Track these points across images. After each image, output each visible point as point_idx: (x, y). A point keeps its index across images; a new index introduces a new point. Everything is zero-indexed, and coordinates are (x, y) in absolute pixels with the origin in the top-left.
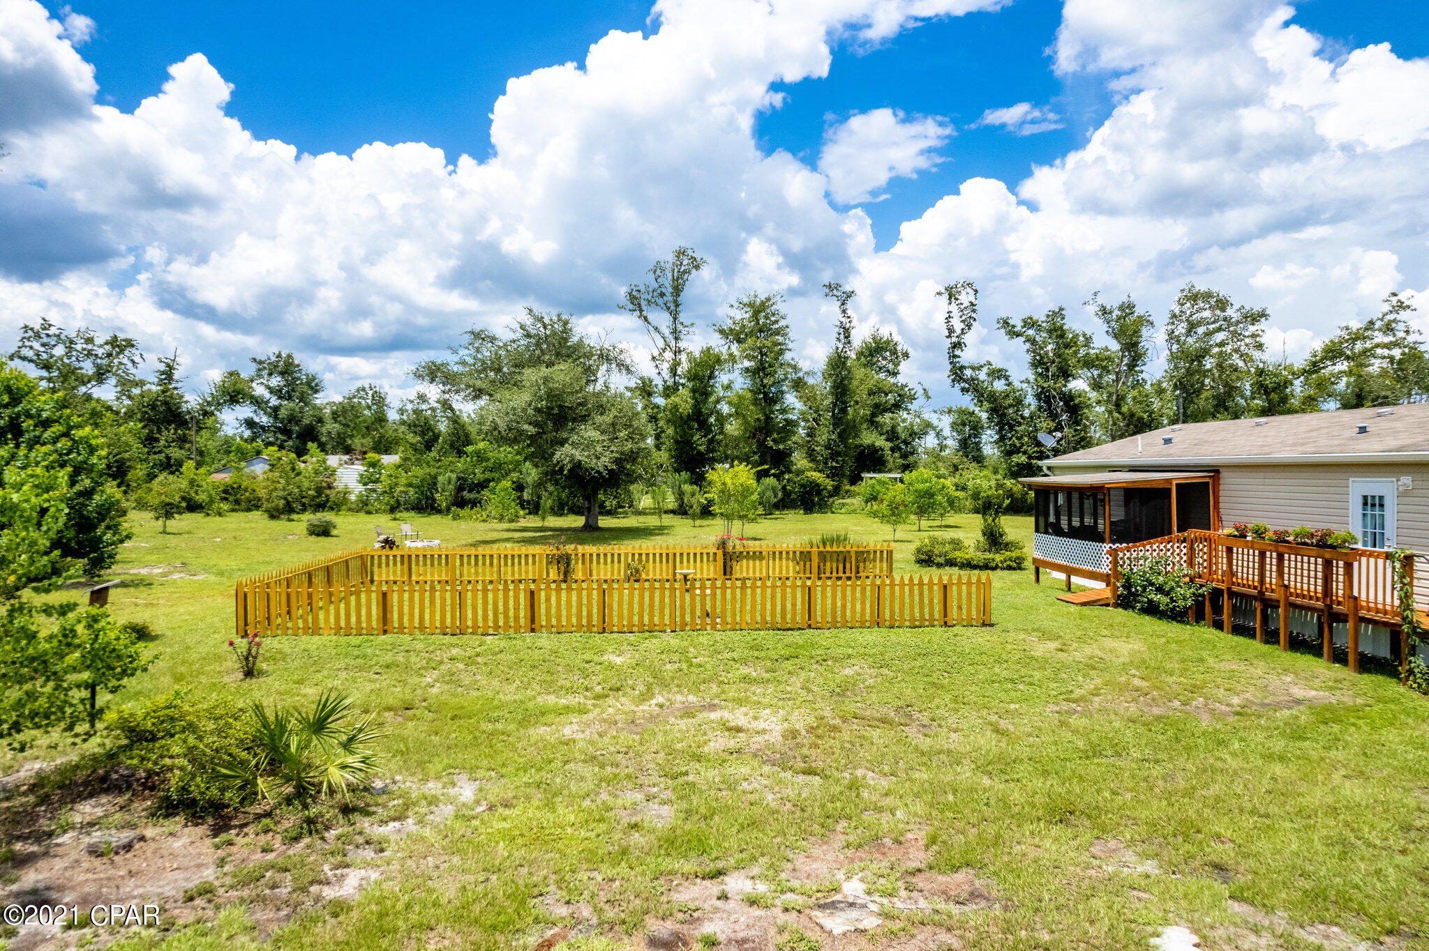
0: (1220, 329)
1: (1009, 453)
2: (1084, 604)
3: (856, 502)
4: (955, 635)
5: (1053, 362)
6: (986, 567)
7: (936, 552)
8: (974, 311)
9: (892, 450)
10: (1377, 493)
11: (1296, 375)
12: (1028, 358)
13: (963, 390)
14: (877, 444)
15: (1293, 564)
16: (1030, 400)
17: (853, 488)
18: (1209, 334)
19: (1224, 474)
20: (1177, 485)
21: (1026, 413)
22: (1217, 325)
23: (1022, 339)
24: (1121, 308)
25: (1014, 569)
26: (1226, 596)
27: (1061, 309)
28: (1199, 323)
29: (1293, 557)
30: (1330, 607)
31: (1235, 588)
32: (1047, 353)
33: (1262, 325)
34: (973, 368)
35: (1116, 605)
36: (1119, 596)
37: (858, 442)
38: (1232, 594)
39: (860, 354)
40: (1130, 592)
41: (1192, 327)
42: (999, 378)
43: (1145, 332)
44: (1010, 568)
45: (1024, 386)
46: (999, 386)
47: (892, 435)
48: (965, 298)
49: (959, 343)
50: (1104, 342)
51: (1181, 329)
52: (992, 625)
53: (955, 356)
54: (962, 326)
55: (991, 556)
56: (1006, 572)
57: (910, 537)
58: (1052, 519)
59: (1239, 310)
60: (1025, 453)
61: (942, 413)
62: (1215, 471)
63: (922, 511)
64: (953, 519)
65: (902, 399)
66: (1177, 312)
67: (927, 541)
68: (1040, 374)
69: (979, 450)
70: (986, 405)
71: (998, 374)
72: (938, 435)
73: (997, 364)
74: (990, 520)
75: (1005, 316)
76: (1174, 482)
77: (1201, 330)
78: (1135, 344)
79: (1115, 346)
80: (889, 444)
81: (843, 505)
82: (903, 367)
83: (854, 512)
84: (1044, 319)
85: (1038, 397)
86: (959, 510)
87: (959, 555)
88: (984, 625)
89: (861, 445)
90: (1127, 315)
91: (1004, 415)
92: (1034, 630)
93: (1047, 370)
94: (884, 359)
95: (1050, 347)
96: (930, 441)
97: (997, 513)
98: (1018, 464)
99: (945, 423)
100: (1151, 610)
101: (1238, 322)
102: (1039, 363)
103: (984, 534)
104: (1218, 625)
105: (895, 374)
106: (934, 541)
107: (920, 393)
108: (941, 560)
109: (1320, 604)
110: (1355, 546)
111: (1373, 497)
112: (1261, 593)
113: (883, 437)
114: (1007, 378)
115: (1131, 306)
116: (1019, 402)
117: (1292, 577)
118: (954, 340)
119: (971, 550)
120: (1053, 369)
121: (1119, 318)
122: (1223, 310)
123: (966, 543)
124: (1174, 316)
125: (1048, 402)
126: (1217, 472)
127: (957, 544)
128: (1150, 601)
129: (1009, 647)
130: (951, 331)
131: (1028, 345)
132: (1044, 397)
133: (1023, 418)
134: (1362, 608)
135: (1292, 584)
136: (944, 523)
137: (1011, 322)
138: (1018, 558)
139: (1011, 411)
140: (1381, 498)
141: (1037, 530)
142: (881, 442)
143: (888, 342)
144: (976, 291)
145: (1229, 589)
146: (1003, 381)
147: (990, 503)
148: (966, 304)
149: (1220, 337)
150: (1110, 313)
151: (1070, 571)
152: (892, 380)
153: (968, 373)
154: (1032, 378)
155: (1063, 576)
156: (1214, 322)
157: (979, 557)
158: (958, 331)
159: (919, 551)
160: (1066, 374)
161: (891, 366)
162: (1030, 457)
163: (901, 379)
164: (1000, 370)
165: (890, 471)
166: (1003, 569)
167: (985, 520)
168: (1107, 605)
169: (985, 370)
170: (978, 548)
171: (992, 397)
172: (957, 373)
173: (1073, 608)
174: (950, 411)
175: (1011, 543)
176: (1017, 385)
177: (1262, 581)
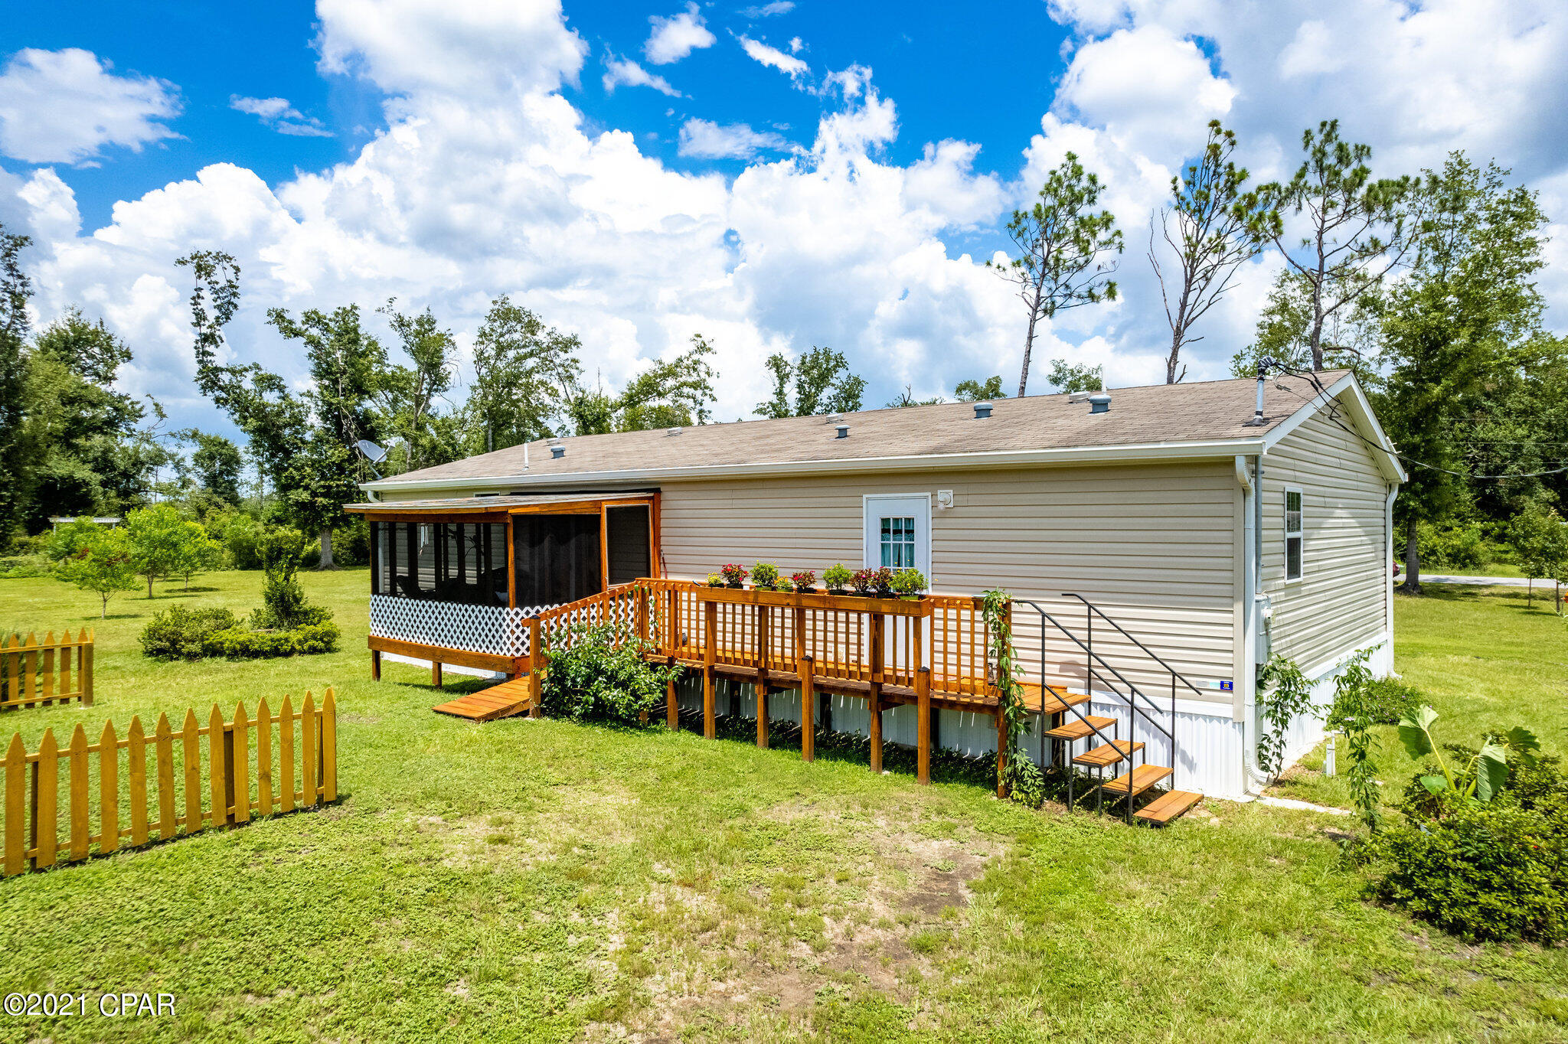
0: (531, 354)
1: (284, 488)
2: (489, 718)
3: (36, 560)
4: (259, 850)
5: (344, 372)
6: (276, 652)
7: (187, 634)
8: (235, 295)
9: (104, 484)
10: (903, 514)
11: (615, 408)
12: (311, 364)
13: (217, 400)
14: (78, 475)
15: (820, 625)
16: (313, 419)
17: (33, 539)
18: (519, 359)
19: (668, 496)
20: (609, 509)
21: (308, 436)
22: (528, 350)
23: (302, 340)
24: (420, 322)
25: (321, 651)
26: (707, 680)
27: (354, 307)
28: (510, 347)
29: (820, 614)
30: (879, 686)
31: (718, 666)
32: (336, 360)
33: (574, 353)
34: (233, 372)
35: (541, 713)
36: (543, 696)
37: (43, 470)
38: (714, 675)
39: (47, 345)
40: (565, 691)
41: (501, 349)
42: (272, 390)
43: (447, 353)
44: (314, 651)
45: (306, 400)
46: (271, 398)
47: (103, 464)
48: (222, 275)
49: (212, 335)
50: (400, 359)
51: (491, 350)
52: (339, 801)
53: (205, 353)
54: (217, 313)
55: (283, 634)
56: (308, 658)
57: (135, 610)
58: (402, 570)
59: (549, 334)
60: (306, 488)
61: (184, 437)
62: (654, 490)
63: (154, 569)
64: (203, 578)
65: (122, 413)
66: (487, 331)
67: (168, 615)
68: (326, 388)
69: (233, 489)
70: (253, 423)
71: (270, 382)
72: (177, 466)
73: (268, 369)
74: (280, 578)
75: (279, 307)
76: (605, 506)
77: (511, 354)
78: (436, 366)
79: (411, 366)
80: (100, 477)
81: (12, 564)
82: (122, 369)
83: (33, 574)
84: (330, 316)
85: (324, 416)
86: (215, 566)
87: (228, 637)
88: (322, 803)
89: (50, 477)
90: (427, 331)
91: (278, 436)
92: (428, 796)
93: (336, 382)
94: (92, 357)
95: (339, 354)
96: (166, 474)
97: (291, 565)
98: (297, 503)
99: (189, 451)
100: (601, 714)
101: (549, 348)
102: (324, 371)
103: (269, 600)
104: (694, 725)
105: (108, 379)
106: (179, 615)
107: (149, 409)
108: (195, 647)
109: (866, 684)
110: (924, 593)
111: (896, 520)
112: (763, 671)
113: (90, 466)
114: (281, 389)
115: (431, 322)
116: (298, 421)
117: (820, 645)
118: (205, 330)
119: (247, 625)
120: (344, 381)
121: (418, 333)
122: (533, 333)
123: (237, 617)
124: (483, 334)
125: (339, 425)
126: (658, 491)
127: (222, 619)
128: (599, 703)
129: (393, 855)
130: (200, 317)
131: (310, 349)
132: (331, 414)
133: (303, 442)
134: (936, 684)
135: (820, 655)
136: (190, 585)
137: (287, 316)
138: (327, 634)
139: (287, 431)
140: (909, 521)
141: (375, 590)
142: (84, 473)
143: (96, 333)
144: (237, 269)
145: (711, 668)
146: (276, 393)
147: (280, 551)
148: (223, 283)
149: (530, 363)
150: (408, 326)
151: (439, 657)
152: (104, 387)
153: (225, 378)
154: (316, 391)
155: (428, 664)
156: (524, 346)
157: (263, 637)
158: (211, 319)
159: (152, 633)
160: (359, 389)
161: (101, 368)
162: (314, 494)
163: (117, 388)
164: (271, 378)
165: (100, 515)
166: (302, 653)
167: (272, 578)
168: (525, 714)
169: (250, 375)
170: (257, 622)
171: (260, 411)
172: (209, 378)
173: (476, 730)
174: (195, 435)
175: (313, 610)
176: (295, 398)
177: (763, 651)
